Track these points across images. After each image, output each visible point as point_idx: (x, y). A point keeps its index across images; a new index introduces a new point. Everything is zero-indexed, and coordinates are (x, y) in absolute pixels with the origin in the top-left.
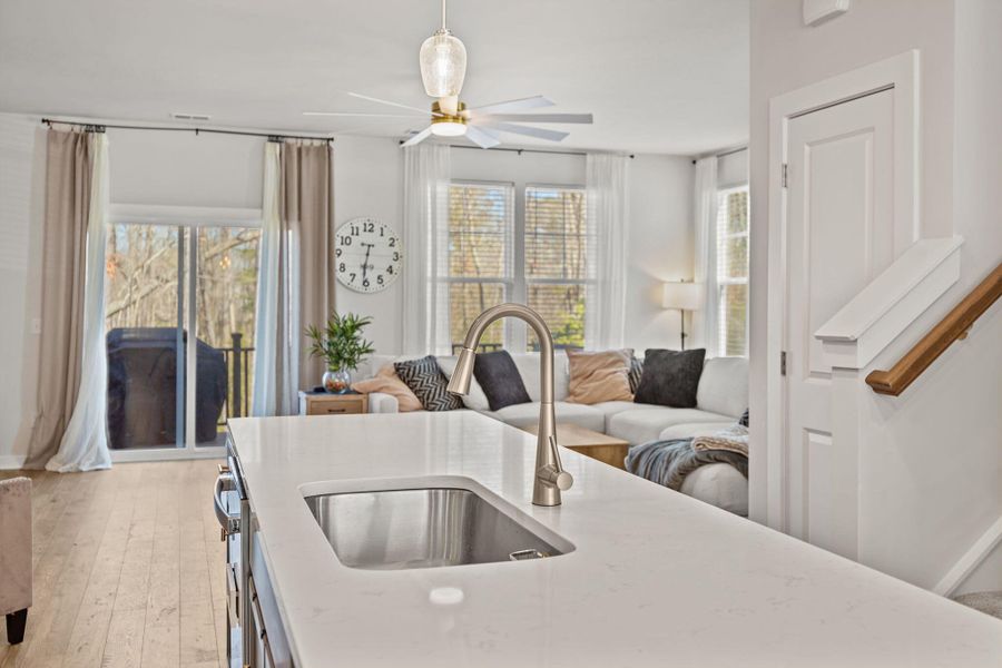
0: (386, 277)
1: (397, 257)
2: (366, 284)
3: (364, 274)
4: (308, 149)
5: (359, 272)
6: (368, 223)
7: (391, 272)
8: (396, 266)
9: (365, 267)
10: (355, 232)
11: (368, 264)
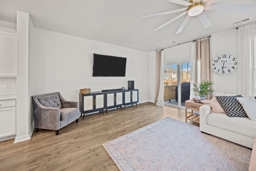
0: (232, 70)
1: (236, 63)
2: (223, 72)
3: (223, 69)
4: (203, 41)
5: (221, 69)
6: (224, 55)
7: (234, 68)
8: (235, 66)
9: (223, 67)
10: (219, 58)
11: (224, 66)
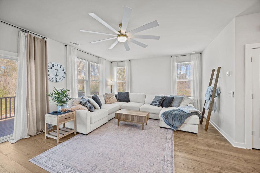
0: (62, 78)
1: (65, 73)
2: (56, 80)
3: (56, 77)
4: (37, 38)
5: (54, 77)
6: (57, 64)
8: (64, 76)
10: (53, 66)
11: (57, 75)
